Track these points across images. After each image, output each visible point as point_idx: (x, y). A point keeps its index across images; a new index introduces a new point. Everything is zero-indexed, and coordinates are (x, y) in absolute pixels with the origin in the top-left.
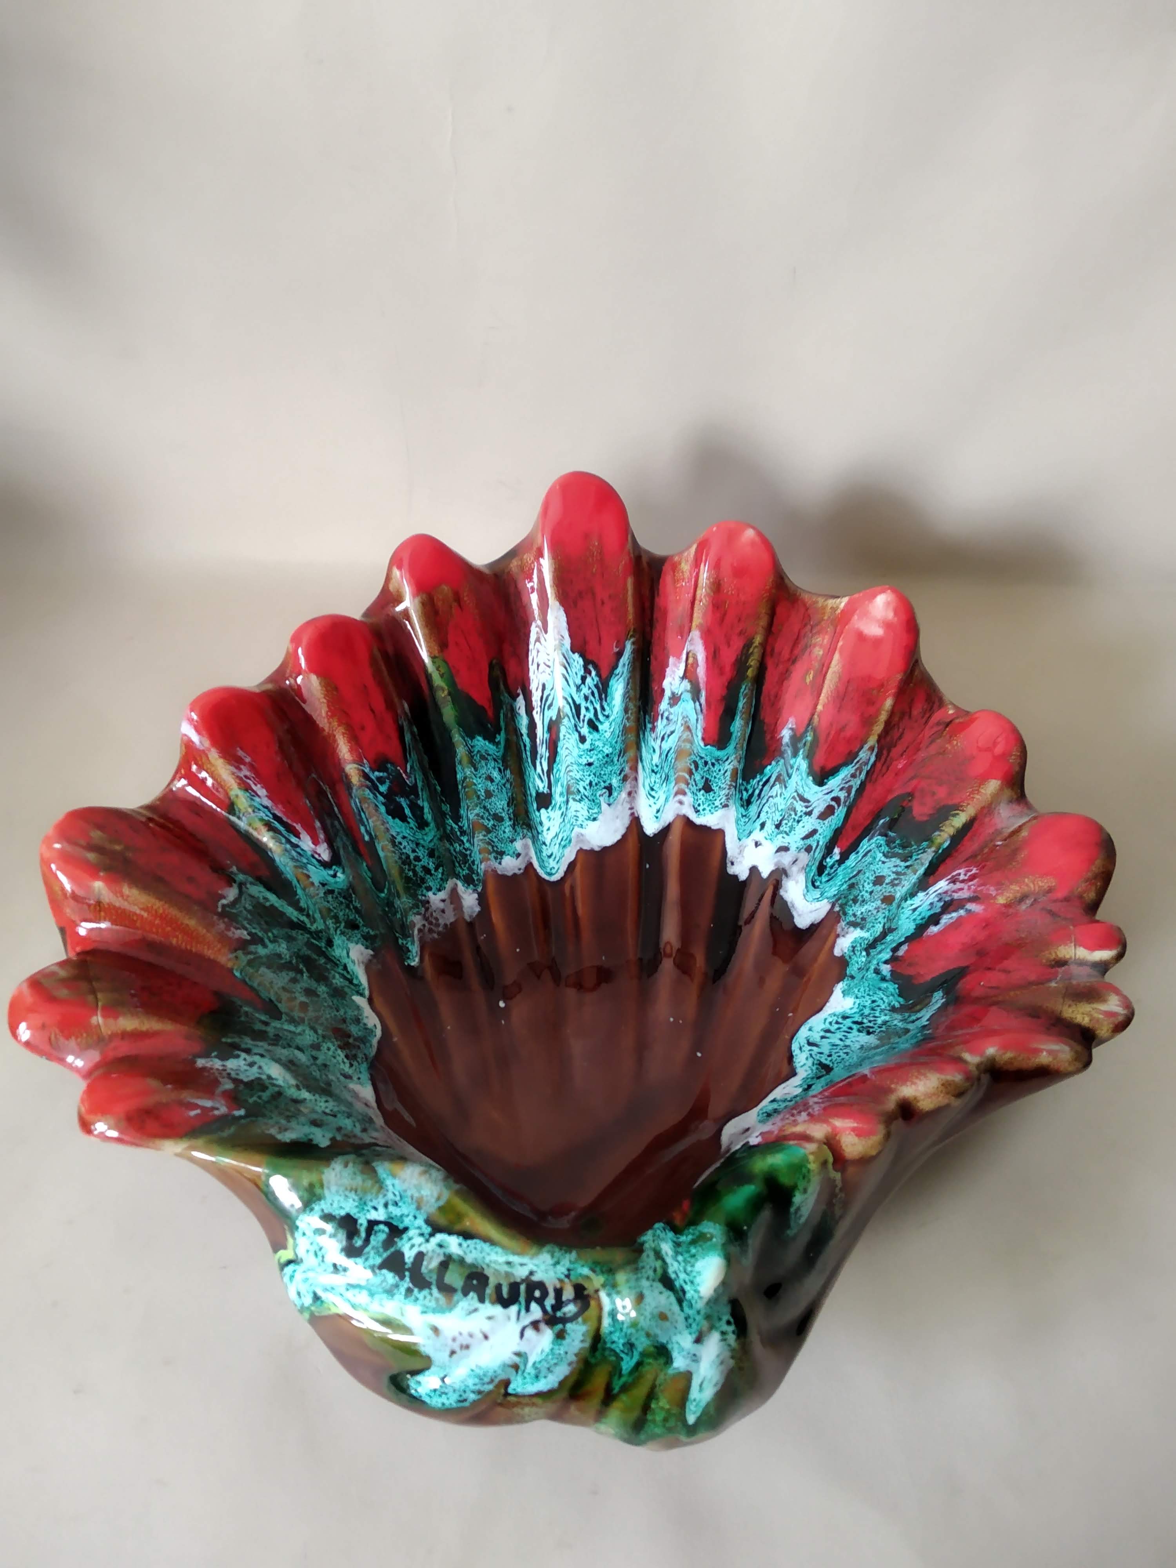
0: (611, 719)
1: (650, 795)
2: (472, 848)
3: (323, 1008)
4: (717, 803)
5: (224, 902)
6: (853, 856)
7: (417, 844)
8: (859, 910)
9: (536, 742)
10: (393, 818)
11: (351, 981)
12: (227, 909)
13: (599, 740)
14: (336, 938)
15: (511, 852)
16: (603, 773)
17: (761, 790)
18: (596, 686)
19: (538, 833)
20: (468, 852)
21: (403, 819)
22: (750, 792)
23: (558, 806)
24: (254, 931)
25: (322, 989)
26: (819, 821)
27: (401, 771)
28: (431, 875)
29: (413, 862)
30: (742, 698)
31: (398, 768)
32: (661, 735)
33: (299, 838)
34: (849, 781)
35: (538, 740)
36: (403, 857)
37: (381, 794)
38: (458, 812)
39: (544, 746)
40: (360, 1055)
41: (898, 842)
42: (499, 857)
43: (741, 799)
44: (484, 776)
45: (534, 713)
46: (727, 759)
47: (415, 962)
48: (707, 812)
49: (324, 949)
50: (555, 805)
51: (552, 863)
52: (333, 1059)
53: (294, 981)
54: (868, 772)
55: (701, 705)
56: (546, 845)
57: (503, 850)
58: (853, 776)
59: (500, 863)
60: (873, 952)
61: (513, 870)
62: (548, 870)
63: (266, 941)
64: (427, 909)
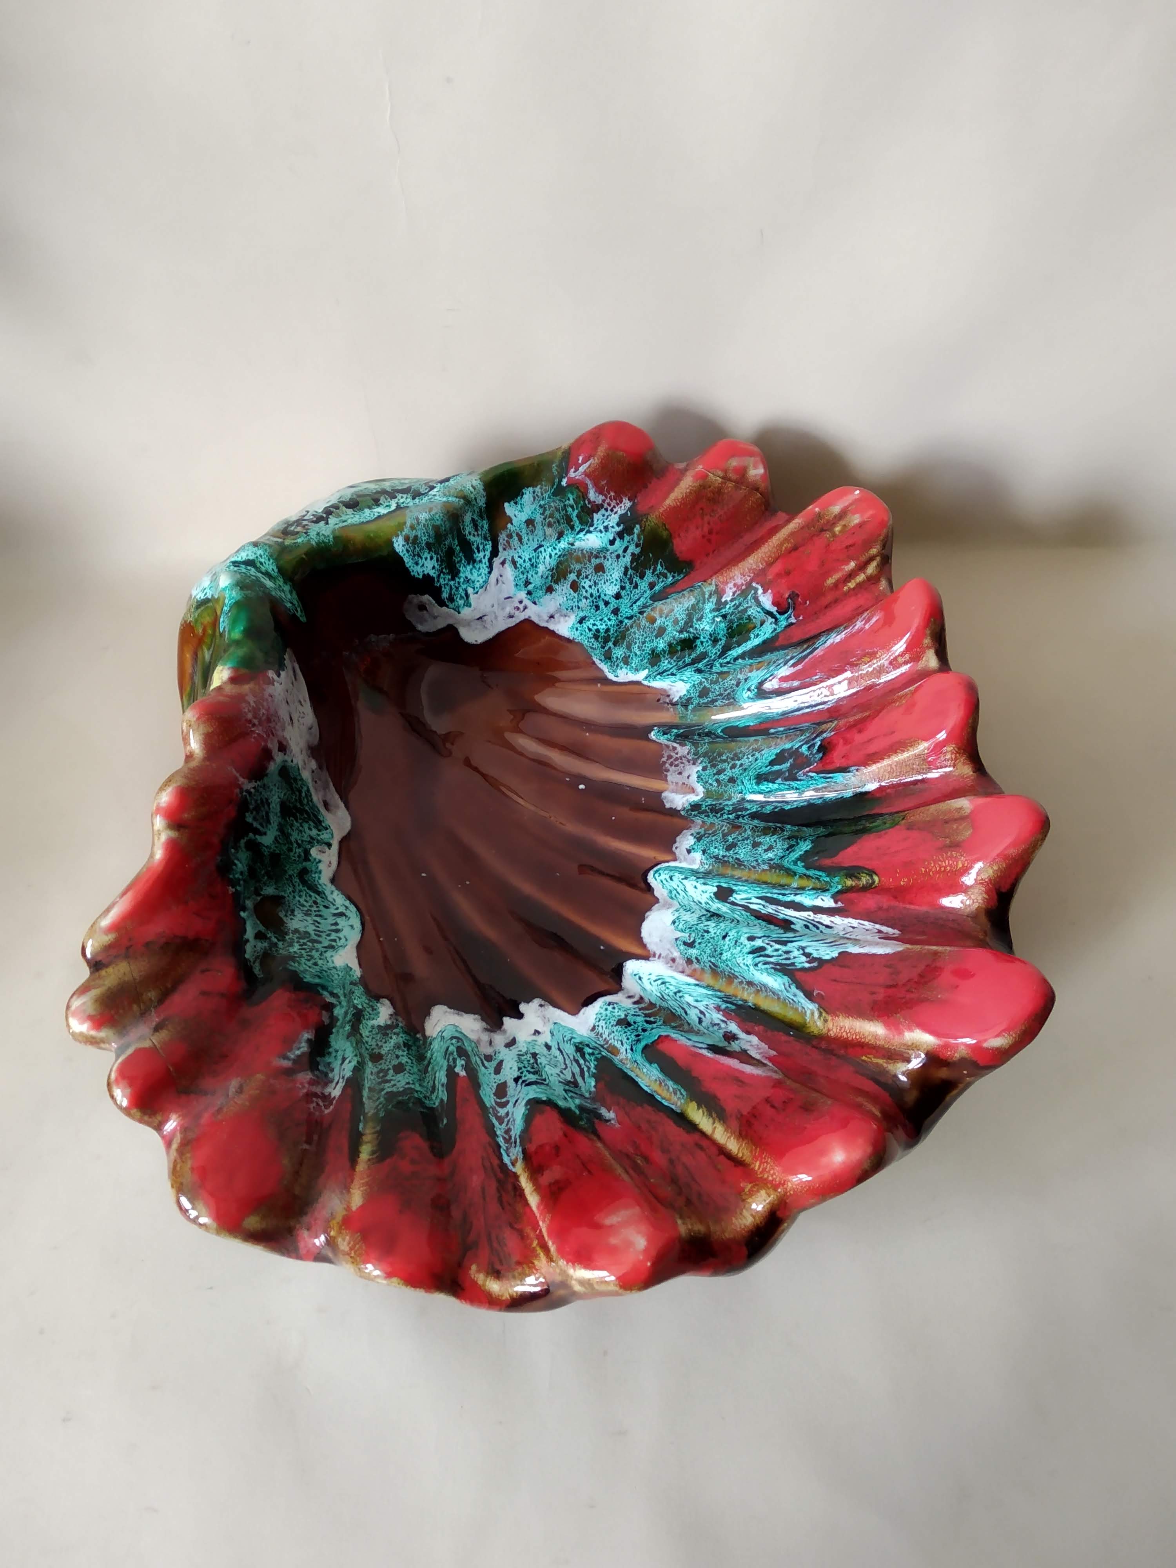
0: (752, 968)
1: (659, 979)
2: (720, 819)
3: (645, 636)
4: (602, 1023)
5: (760, 591)
6: (444, 1080)
7: (745, 770)
8: (395, 1039)
9: (781, 906)
10: (777, 755)
11: (659, 674)
12: (753, 592)
13: (741, 951)
14: (700, 677)
15: (695, 847)
16: (709, 945)
17: (579, 1065)
18: (793, 964)
19: (698, 878)
20: (719, 815)
21: (772, 763)
22: (587, 1057)
23: (710, 902)
24: (728, 606)
25: (661, 644)
26: (503, 1081)
27: (812, 767)
28: (714, 775)
29: (733, 762)
30: (675, 1087)
31: (815, 764)
32: (706, 1013)
33: (791, 667)
34: (507, 1125)
35: (783, 908)
36: (740, 756)
37: (801, 746)
38: (758, 819)
39: (774, 912)
40: (596, 645)
41: (411, 1105)
42: (698, 836)
43: (588, 1045)
44: (774, 845)
45: (811, 913)
46: (632, 1049)
47: (653, 735)
48: (602, 1011)
49: (696, 665)
50: (712, 901)
51: (664, 876)
52: (600, 618)
53: (676, 623)
54: (499, 1147)
55: (701, 1048)
56: (682, 879)
57: (701, 841)
58: (508, 1131)
59: (692, 835)
60: (352, 1011)
61: (680, 842)
62: (661, 872)
63: (716, 614)
64: (689, 761)
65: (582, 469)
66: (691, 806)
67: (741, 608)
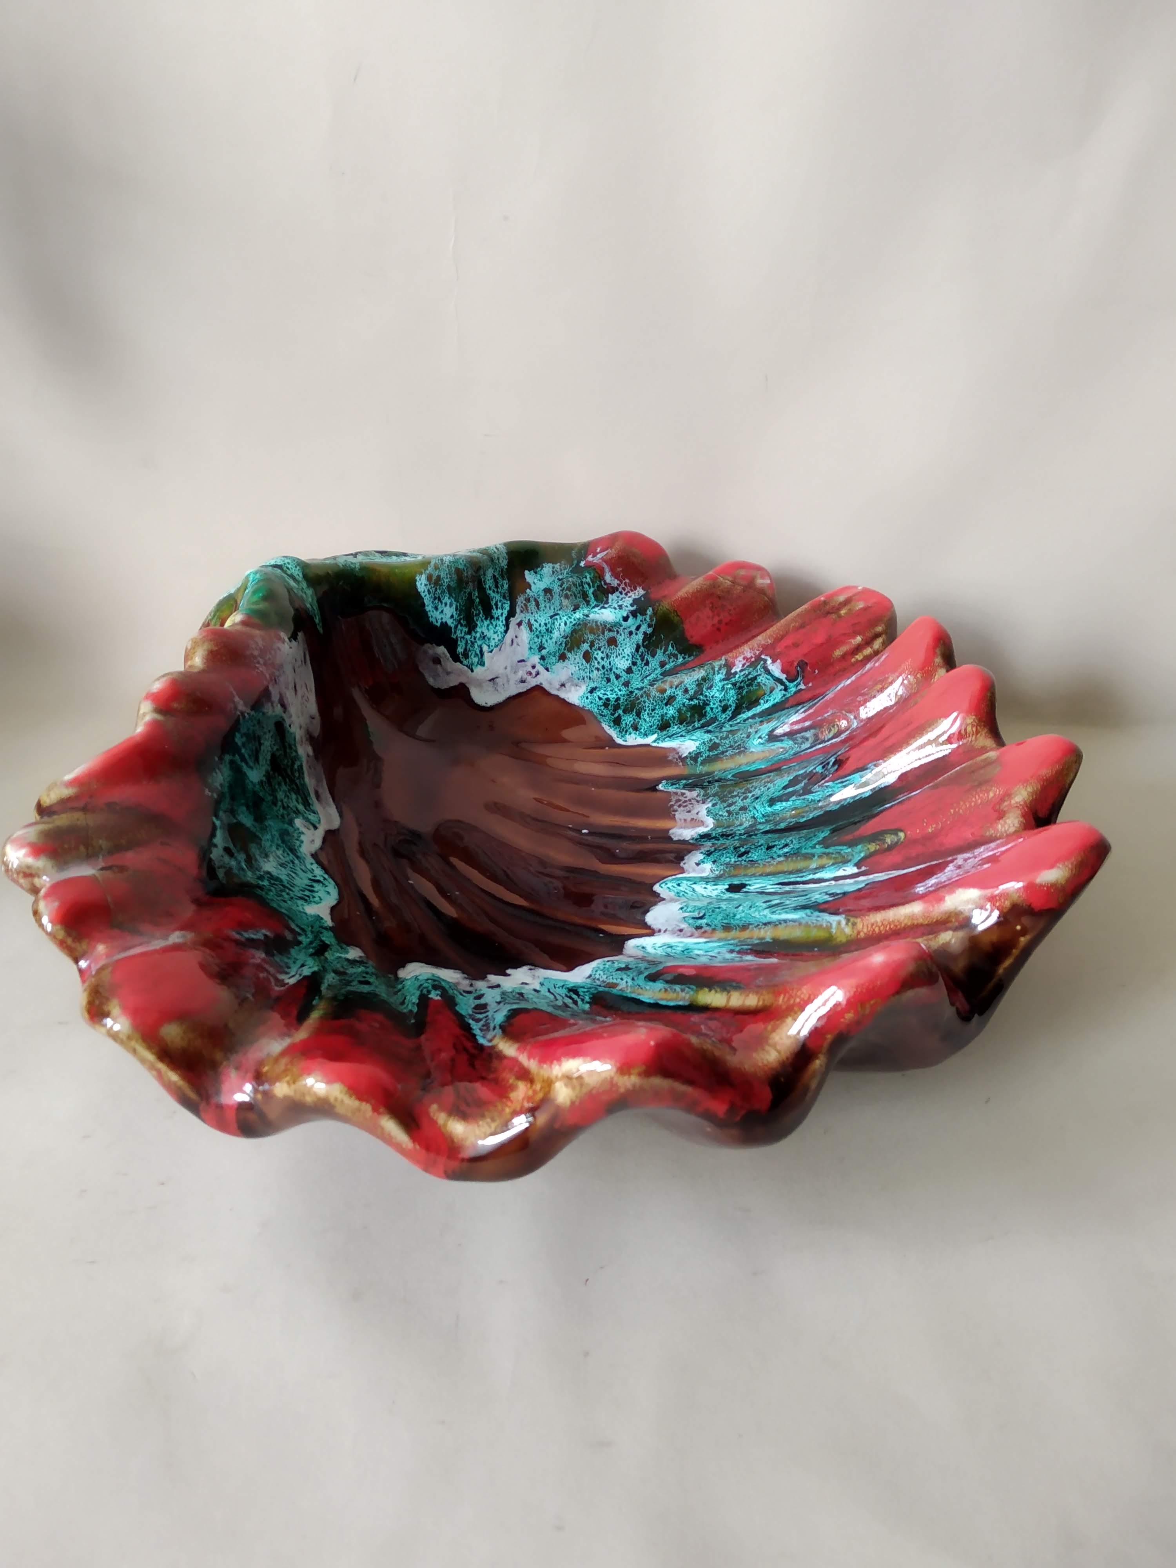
0: (769, 915)
1: (665, 945)
2: (731, 839)
3: (655, 704)
4: (599, 972)
5: (769, 661)
6: (415, 1000)
7: (757, 798)
8: (363, 969)
10: (790, 781)
11: (669, 737)
12: (762, 662)
14: (710, 736)
15: (705, 860)
16: (720, 914)
17: (572, 999)
18: (815, 902)
19: (708, 881)
20: (729, 837)
21: (785, 788)
22: (582, 993)
23: (721, 895)
24: (737, 676)
25: (671, 711)
26: (483, 1003)
27: (828, 779)
28: (725, 808)
29: (744, 795)
30: (682, 988)
31: (830, 776)
32: (718, 956)
33: (802, 713)
34: (486, 1022)
36: (752, 789)
37: (815, 768)
40: (605, 712)
41: (374, 1001)
42: (707, 853)
43: (583, 987)
44: (790, 842)
46: (633, 980)
47: (660, 787)
48: (601, 966)
49: (705, 728)
50: (724, 894)
51: (671, 884)
52: (612, 689)
53: (686, 691)
54: (474, 1035)
56: (691, 884)
57: (712, 856)
58: (486, 1025)
59: (702, 853)
60: (318, 942)
61: (688, 860)
62: (667, 882)
63: (725, 682)
64: (698, 802)
65: (599, 556)
66: (700, 835)
67: (750, 677)
